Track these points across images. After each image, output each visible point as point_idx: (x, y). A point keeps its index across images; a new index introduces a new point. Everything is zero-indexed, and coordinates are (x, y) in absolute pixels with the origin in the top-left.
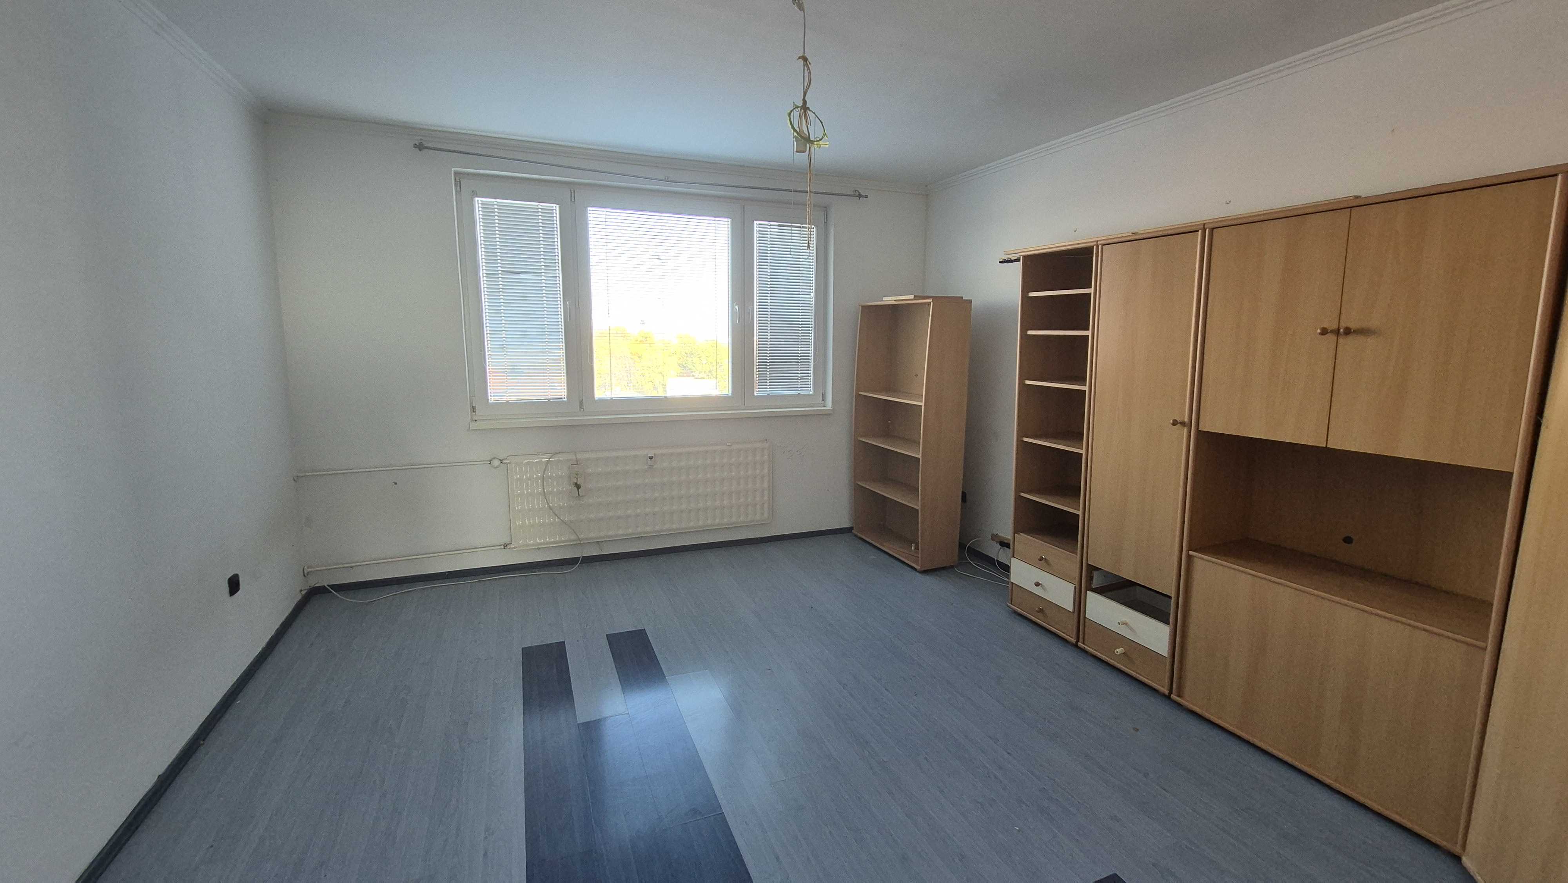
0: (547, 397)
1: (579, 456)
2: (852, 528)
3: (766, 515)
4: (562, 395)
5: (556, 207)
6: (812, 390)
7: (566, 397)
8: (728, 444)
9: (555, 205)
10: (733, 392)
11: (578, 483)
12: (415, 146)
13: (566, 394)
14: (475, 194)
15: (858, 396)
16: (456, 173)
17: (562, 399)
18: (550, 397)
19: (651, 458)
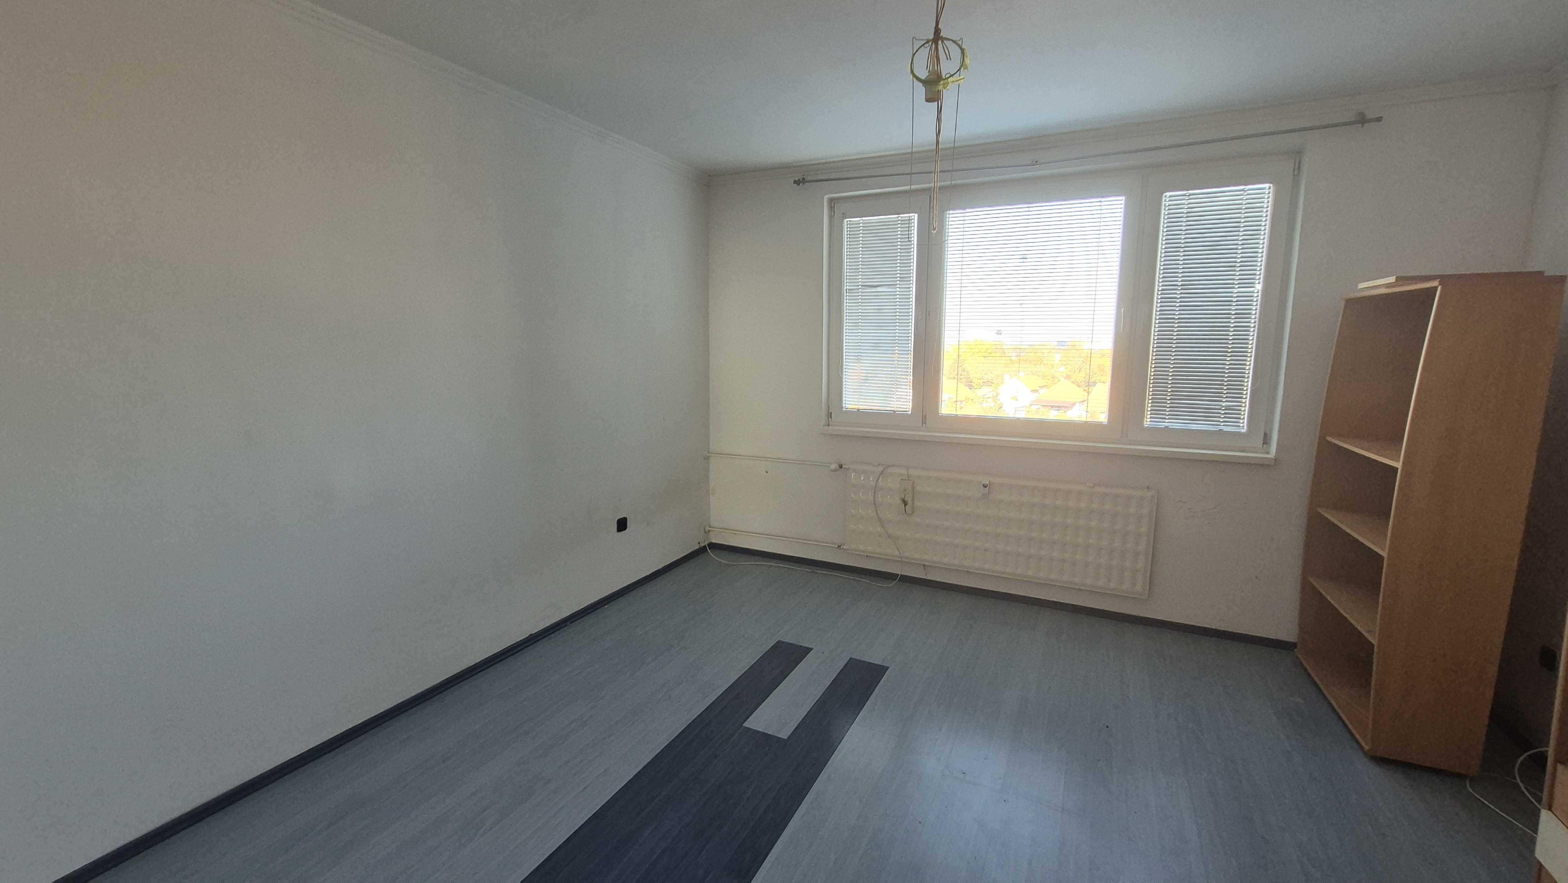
0: (893, 409)
1: (912, 472)
2: (1294, 645)
3: (1138, 588)
4: (907, 408)
5: (914, 216)
6: (1245, 427)
7: (910, 410)
8: (1088, 484)
9: (914, 214)
10: (1109, 419)
11: (906, 499)
12: (795, 182)
13: (911, 407)
14: (845, 216)
15: (1323, 442)
16: (831, 200)
17: (907, 411)
18: (896, 409)
19: (985, 486)
